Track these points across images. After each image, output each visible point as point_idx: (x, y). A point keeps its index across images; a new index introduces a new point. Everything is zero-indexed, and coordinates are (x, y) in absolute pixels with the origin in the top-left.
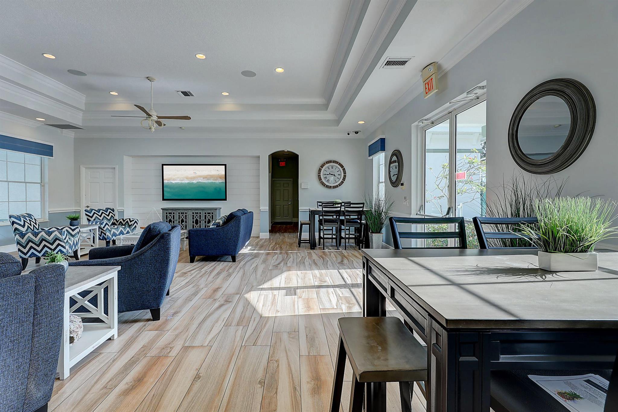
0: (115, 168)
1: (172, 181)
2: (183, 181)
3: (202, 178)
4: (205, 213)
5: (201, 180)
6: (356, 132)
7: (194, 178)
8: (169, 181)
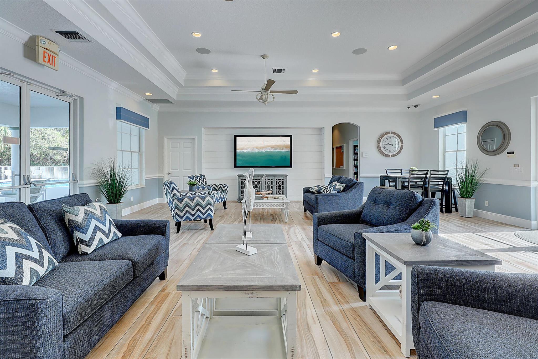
0: (194, 139)
1: (244, 151)
2: (254, 150)
3: (270, 148)
4: (277, 180)
5: (269, 150)
6: (416, 106)
7: (263, 148)
8: (241, 151)
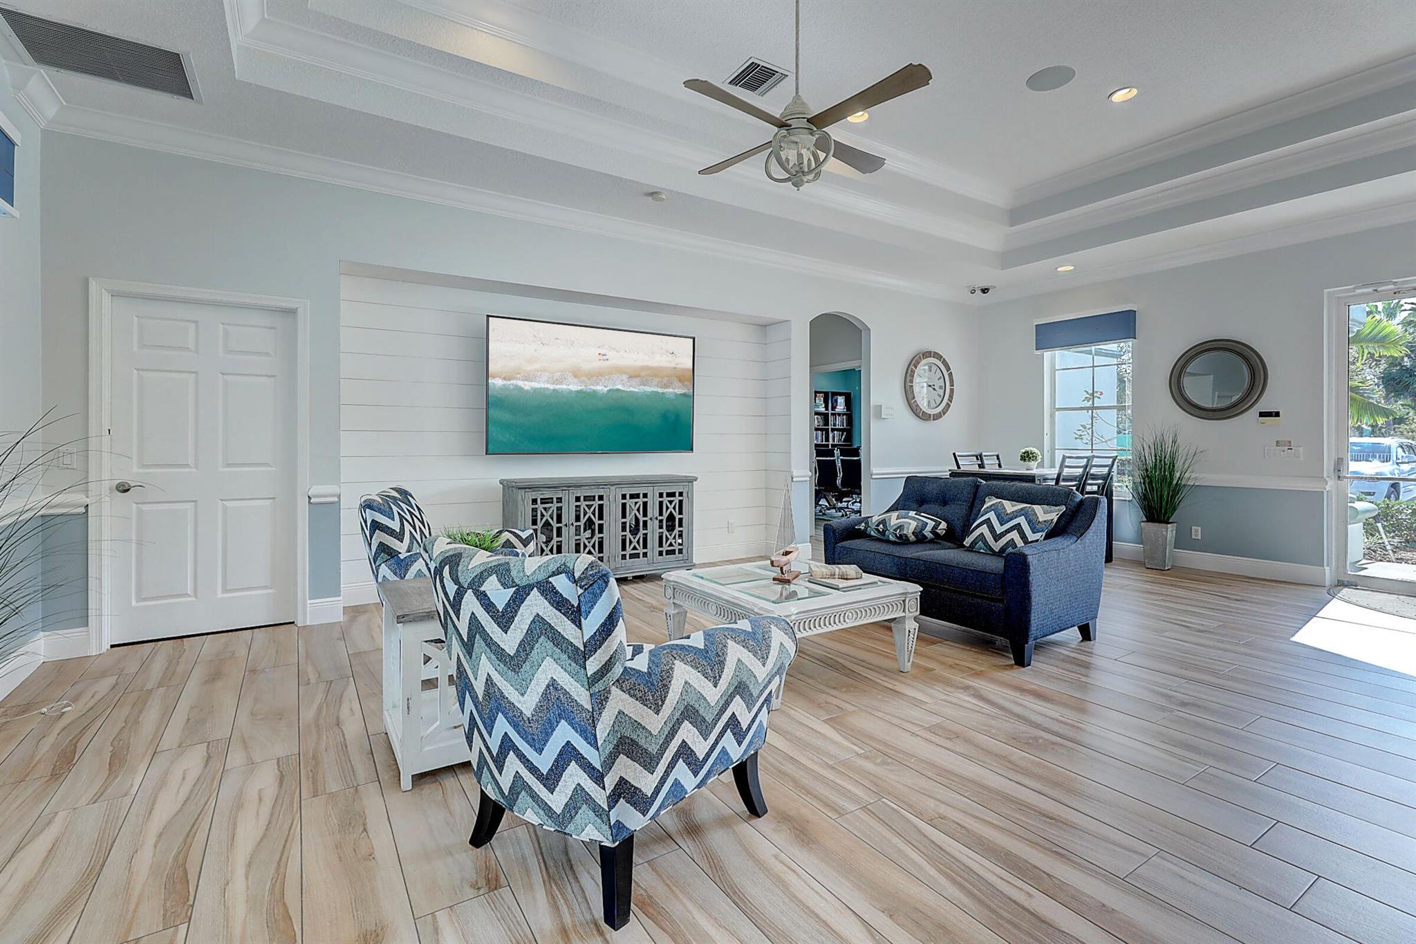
1: (520, 383)
2: (561, 383)
3: (625, 377)
4: (661, 495)
5: (623, 385)
6: (986, 289)
7: (598, 376)
8: (509, 382)
